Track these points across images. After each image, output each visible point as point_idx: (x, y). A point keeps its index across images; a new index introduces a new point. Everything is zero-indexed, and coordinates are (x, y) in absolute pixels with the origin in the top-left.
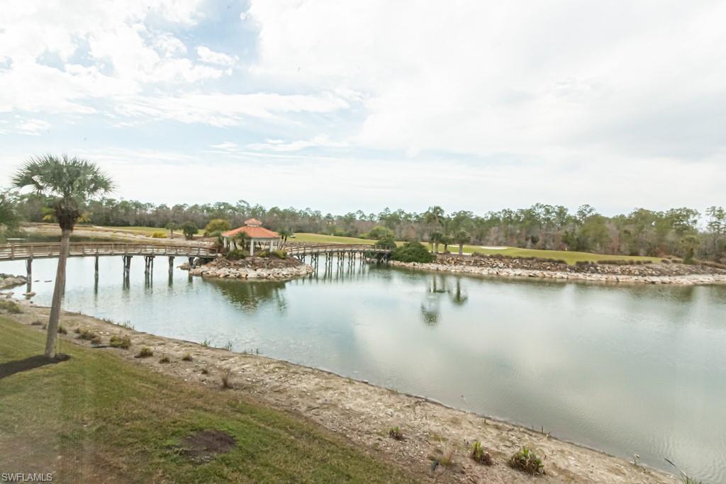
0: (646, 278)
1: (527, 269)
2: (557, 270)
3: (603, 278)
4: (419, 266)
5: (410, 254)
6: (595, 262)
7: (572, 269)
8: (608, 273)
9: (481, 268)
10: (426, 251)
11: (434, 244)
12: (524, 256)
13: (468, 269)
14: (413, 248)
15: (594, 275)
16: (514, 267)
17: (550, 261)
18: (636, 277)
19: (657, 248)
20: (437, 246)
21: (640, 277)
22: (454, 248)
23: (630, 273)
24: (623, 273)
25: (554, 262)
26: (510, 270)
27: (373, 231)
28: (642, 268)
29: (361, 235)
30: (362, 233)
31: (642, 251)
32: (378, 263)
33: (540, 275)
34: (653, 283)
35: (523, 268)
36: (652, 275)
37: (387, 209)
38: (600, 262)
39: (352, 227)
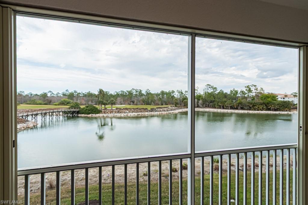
0: (168, 112)
1: (136, 112)
2: (145, 112)
3: (158, 113)
4: (94, 115)
5: (90, 110)
6: (155, 108)
7: (150, 111)
8: (159, 111)
9: (120, 114)
10: (97, 108)
11: (100, 106)
12: (135, 108)
13: (116, 114)
14: (90, 108)
15: (156, 112)
16: (132, 112)
17: (143, 109)
18: (166, 112)
19: (167, 103)
20: (101, 106)
21: (167, 112)
22: (109, 107)
23: (165, 111)
24: (163, 111)
25: (144, 109)
26: (131, 113)
27: (62, 101)
28: (167, 109)
29: (54, 104)
30: (54, 102)
31: (164, 104)
32: (72, 116)
33: (141, 114)
34: (170, 113)
35: (135, 112)
36: (169, 111)
37: (67, 90)
38: (157, 108)
39: (47, 100)
